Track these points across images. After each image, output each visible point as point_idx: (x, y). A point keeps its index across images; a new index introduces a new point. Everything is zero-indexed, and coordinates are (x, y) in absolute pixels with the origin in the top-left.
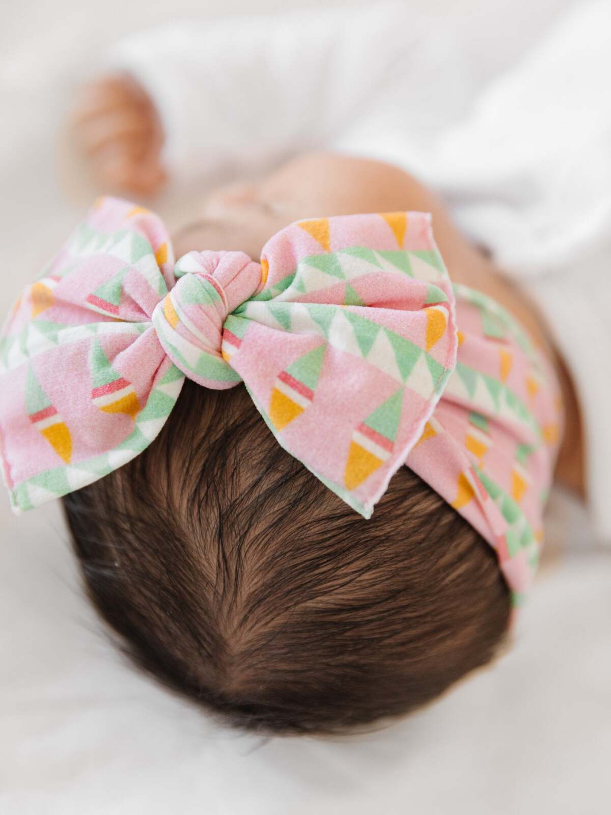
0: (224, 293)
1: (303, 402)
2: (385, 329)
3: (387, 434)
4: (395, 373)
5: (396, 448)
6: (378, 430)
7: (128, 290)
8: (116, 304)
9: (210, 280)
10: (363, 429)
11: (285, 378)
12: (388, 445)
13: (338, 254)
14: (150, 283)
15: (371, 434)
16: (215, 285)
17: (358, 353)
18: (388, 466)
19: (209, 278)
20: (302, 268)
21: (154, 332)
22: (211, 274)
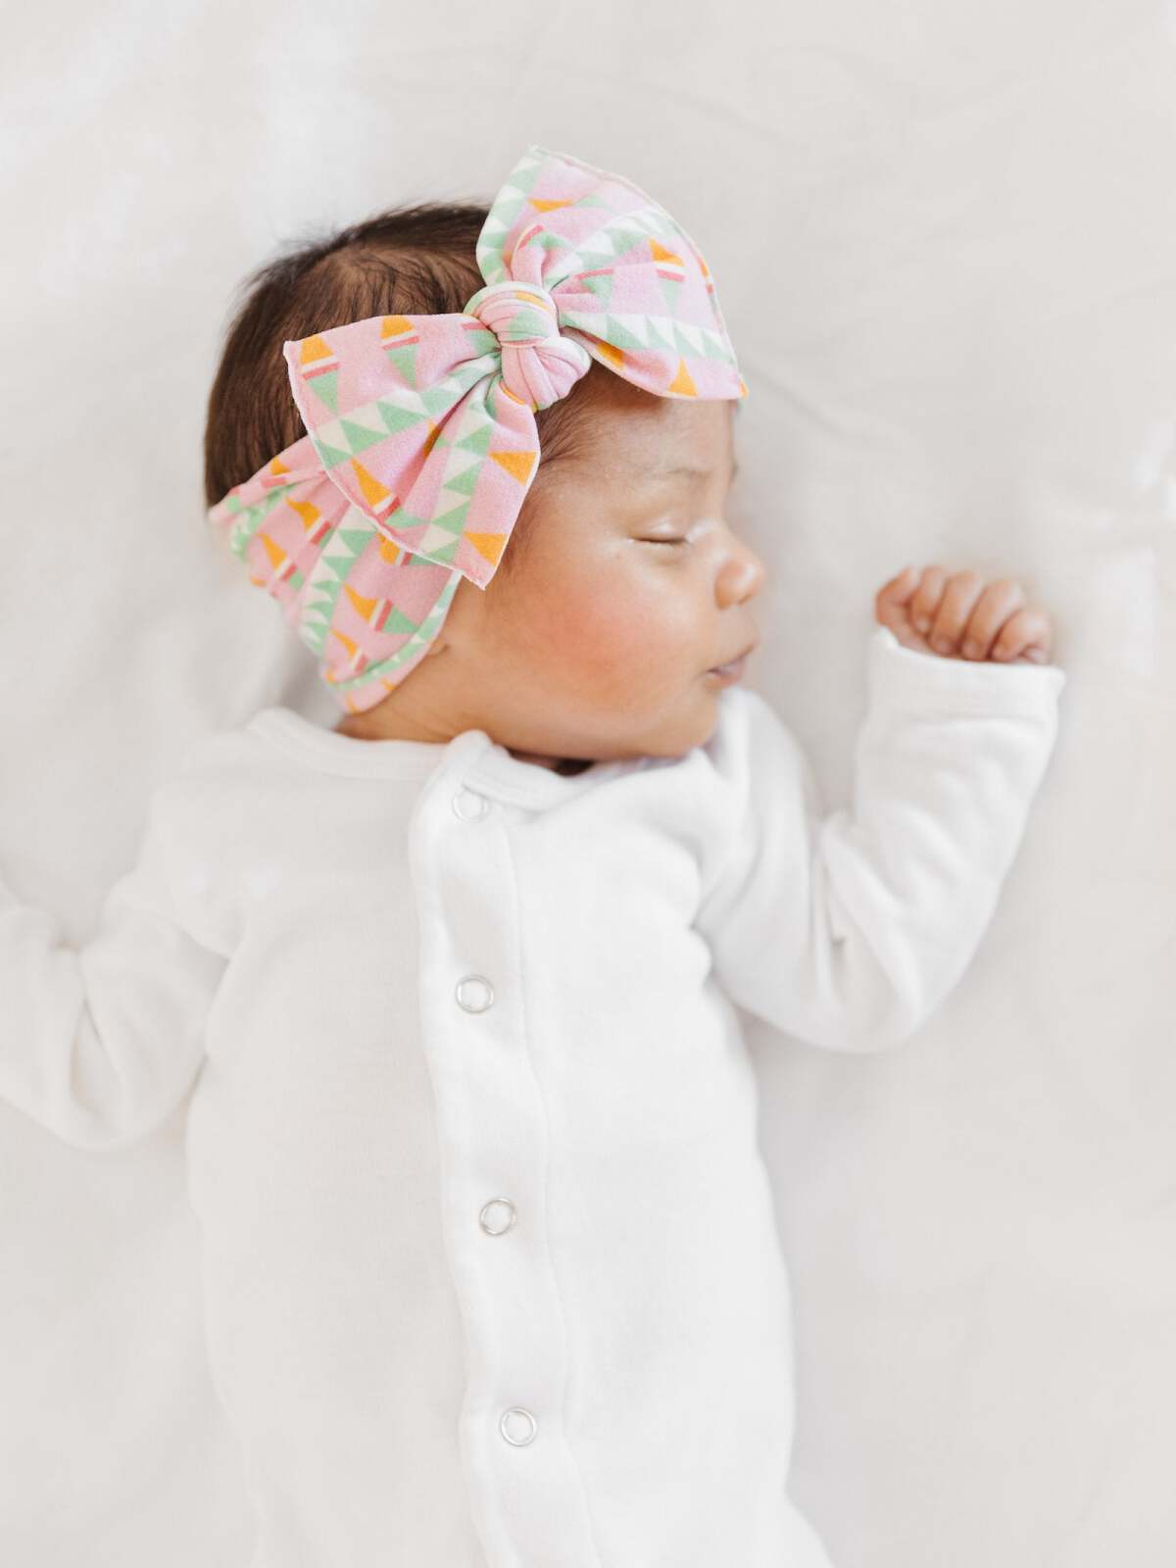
0: (512, 346)
1: (386, 342)
2: (387, 436)
3: (315, 380)
4: (348, 417)
5: (303, 379)
6: (325, 376)
7: (587, 296)
8: (584, 280)
9: (528, 341)
10: (335, 366)
11: (413, 340)
12: (309, 376)
13: (480, 459)
14: (577, 313)
15: (325, 370)
16: (521, 342)
17: (384, 399)
18: (297, 367)
19: (531, 343)
20: (488, 419)
21: (536, 284)
22: (534, 347)
